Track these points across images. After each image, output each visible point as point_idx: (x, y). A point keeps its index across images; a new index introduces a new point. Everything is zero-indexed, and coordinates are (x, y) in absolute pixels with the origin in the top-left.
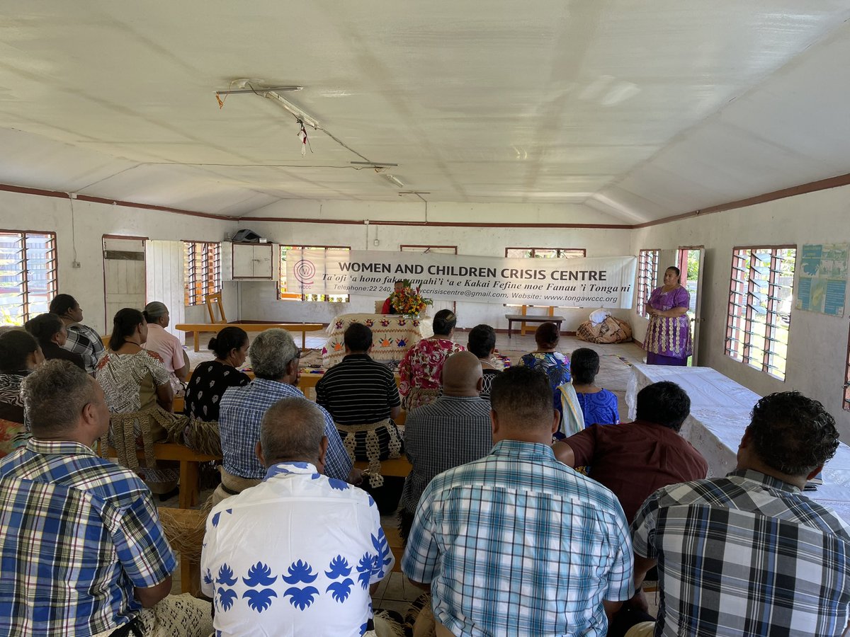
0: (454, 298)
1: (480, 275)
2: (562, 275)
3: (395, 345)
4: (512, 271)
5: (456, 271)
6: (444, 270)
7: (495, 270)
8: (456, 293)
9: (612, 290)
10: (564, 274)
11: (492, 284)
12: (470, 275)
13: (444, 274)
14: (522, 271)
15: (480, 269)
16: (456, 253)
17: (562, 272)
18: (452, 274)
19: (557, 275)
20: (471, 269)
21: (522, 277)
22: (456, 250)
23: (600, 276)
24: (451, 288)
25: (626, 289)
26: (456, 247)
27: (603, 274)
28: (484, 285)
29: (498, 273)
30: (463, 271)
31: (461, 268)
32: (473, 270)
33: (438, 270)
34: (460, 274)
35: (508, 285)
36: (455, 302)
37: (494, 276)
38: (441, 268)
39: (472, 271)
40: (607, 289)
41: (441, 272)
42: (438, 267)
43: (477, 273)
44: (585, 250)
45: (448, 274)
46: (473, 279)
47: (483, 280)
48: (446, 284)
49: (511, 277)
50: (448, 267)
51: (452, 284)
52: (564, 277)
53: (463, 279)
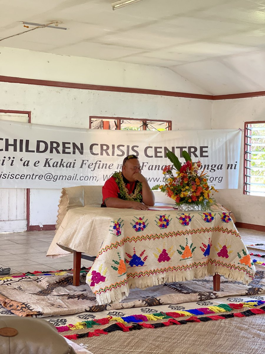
0: (27, 183)
1: (64, 152)
2: (156, 152)
3: (199, 255)
4: (102, 146)
5: (33, 146)
6: (15, 145)
7: (82, 144)
8: (32, 177)
9: (216, 169)
10: (158, 150)
11: (78, 164)
12: (51, 152)
13: (15, 150)
14: (113, 146)
15: (64, 144)
16: (29, 121)
17: (156, 148)
18: (27, 150)
19: (151, 152)
20: (52, 143)
21: (113, 154)
22: (29, 117)
23: (202, 152)
24: (26, 171)
25: (233, 167)
26: (29, 113)
27: (204, 149)
28: (70, 165)
29: (86, 150)
30: (42, 147)
31: (39, 142)
32: (55, 145)
33: (7, 145)
34: (38, 150)
35: (97, 165)
36: (28, 190)
37: (82, 153)
38: (11, 142)
39: (53, 147)
40: (210, 167)
41: (11, 148)
42: (7, 140)
43: (60, 149)
44: (170, 122)
45: (21, 150)
46: (55, 157)
47: (68, 159)
48: (18, 164)
49: (102, 154)
50: (21, 141)
51: (26, 164)
52: (159, 154)
53: (42, 157)
